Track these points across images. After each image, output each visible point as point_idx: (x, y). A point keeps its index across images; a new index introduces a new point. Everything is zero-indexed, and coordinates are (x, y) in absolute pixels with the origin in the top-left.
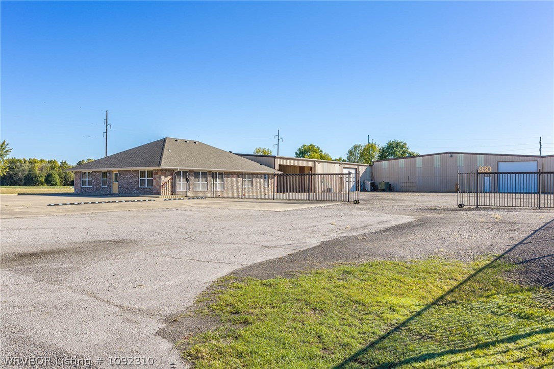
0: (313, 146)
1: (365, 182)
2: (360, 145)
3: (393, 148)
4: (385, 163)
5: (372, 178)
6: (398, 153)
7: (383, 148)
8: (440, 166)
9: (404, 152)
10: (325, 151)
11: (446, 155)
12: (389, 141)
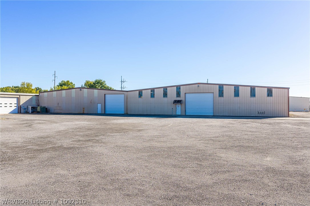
4: (46, 94)
11: (78, 89)
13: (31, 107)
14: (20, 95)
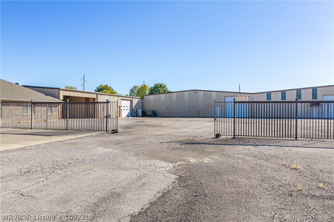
0: (107, 86)
1: (138, 110)
2: (138, 86)
3: (158, 88)
4: (152, 97)
5: (143, 107)
6: (161, 91)
7: (151, 88)
8: (188, 100)
9: (165, 91)
10: (115, 90)
11: (192, 91)
12: (156, 83)
13: (141, 111)
14: (132, 98)
